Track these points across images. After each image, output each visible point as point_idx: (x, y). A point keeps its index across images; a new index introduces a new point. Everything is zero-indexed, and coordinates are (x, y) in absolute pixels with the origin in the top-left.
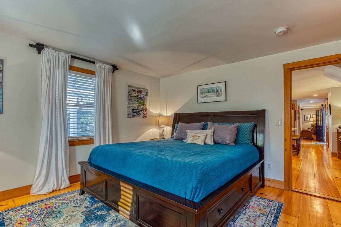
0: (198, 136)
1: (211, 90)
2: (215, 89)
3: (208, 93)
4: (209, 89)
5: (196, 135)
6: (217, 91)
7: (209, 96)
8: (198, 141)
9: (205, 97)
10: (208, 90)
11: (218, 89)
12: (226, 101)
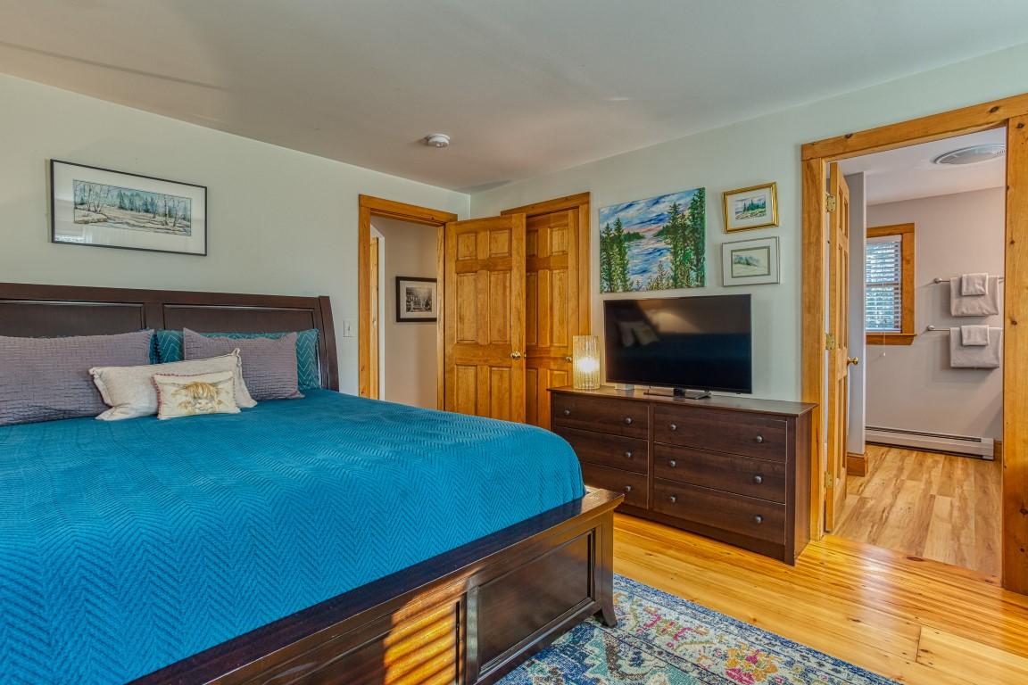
0: (210, 382)
1: (138, 203)
2: (160, 203)
3: (121, 207)
4: (129, 193)
5: (198, 379)
6: (169, 214)
7: (127, 223)
8: (220, 402)
9: (99, 221)
10: (121, 196)
11: (170, 204)
12: (206, 255)
